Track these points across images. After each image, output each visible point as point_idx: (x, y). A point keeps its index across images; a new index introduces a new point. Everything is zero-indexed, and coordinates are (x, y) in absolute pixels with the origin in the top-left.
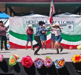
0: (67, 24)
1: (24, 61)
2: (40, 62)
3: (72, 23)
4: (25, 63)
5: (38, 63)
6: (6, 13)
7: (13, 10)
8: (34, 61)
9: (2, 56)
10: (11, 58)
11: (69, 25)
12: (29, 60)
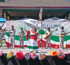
0: (54, 27)
1: (18, 55)
2: (28, 55)
3: (59, 27)
4: (18, 56)
5: (27, 56)
6: (3, 17)
7: (9, 14)
8: (24, 55)
9: (2, 51)
10: (8, 53)
11: (56, 28)
12: (21, 54)
